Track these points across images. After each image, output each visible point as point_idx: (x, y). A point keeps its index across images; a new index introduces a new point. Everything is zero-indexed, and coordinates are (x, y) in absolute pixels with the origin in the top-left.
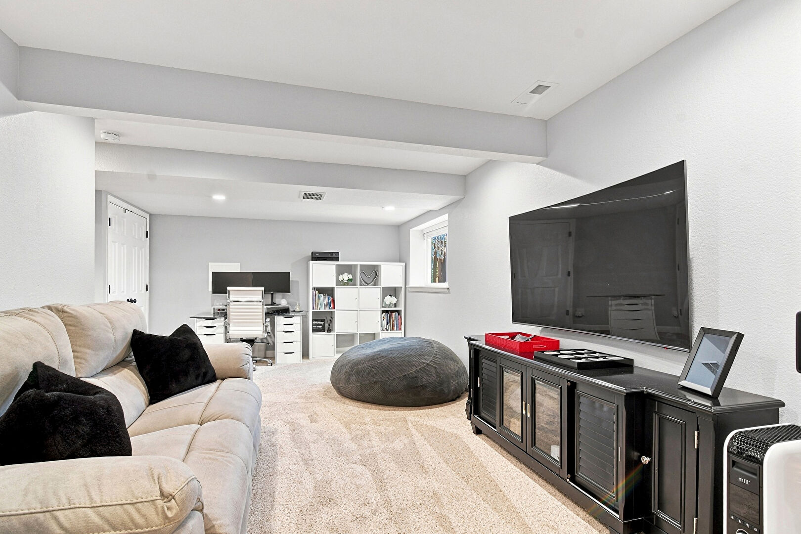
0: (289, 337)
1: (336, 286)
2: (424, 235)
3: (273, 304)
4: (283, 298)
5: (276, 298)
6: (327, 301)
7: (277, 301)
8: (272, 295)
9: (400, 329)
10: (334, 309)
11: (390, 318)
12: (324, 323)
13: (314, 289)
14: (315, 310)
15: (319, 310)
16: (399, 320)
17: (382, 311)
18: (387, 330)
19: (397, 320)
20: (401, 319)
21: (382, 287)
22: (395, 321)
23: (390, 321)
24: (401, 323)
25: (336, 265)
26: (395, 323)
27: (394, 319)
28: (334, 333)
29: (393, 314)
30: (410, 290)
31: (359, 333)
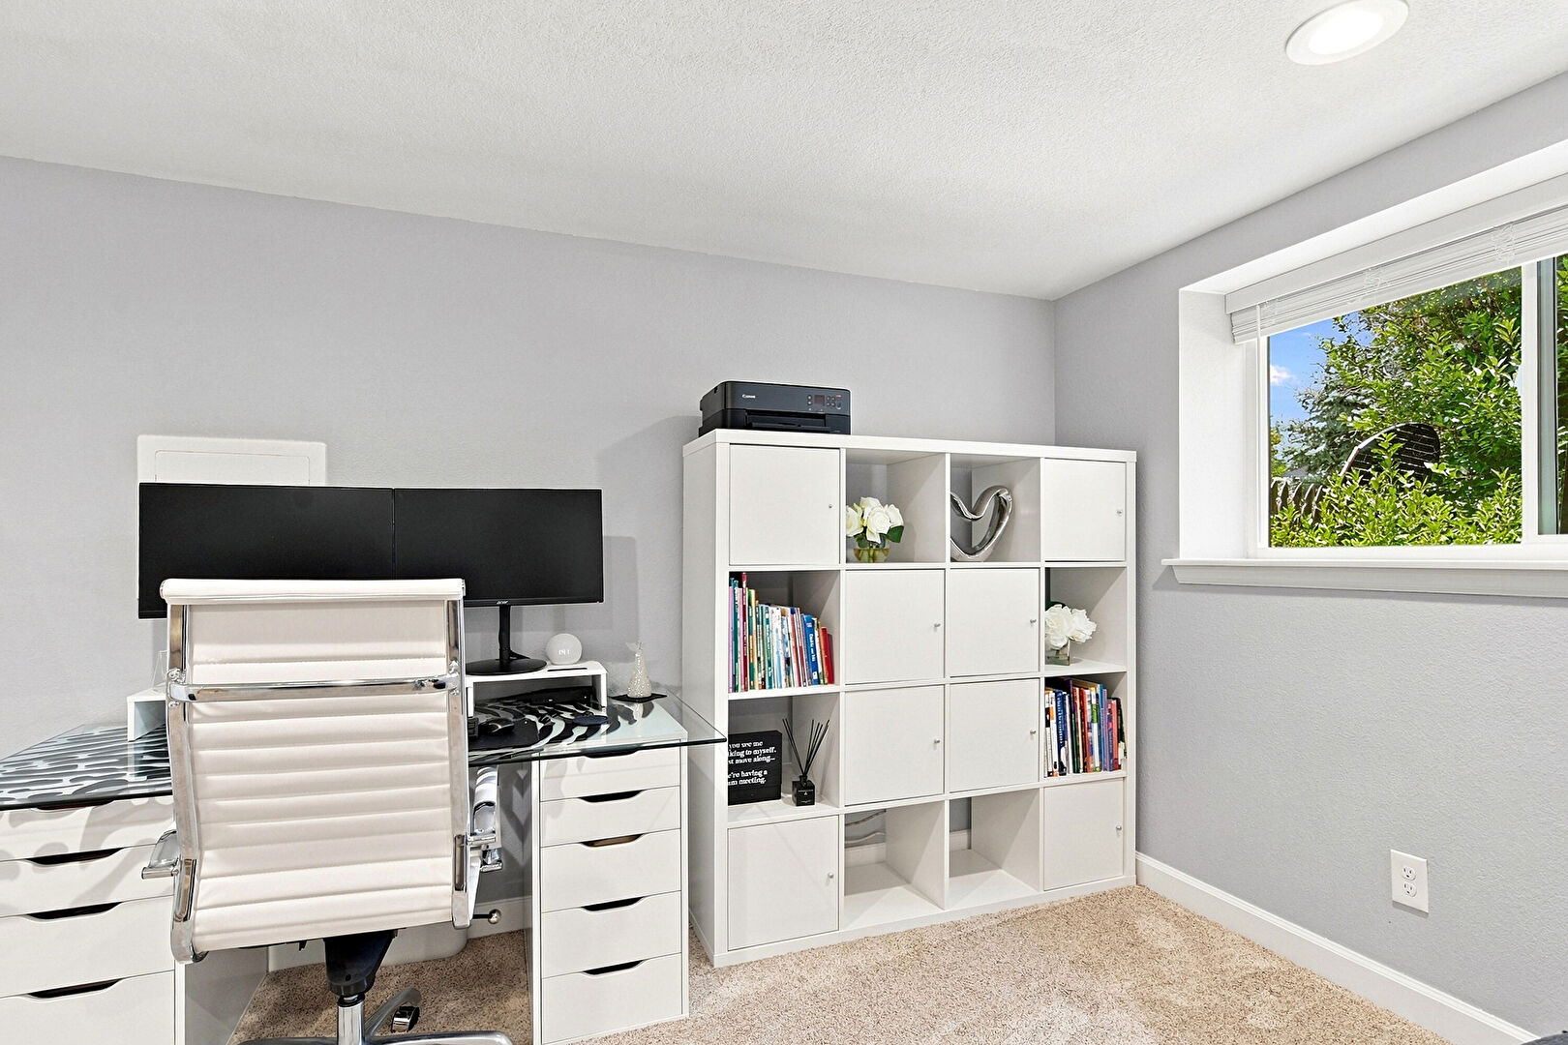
0: (614, 871)
1: (844, 565)
2: (1233, 319)
3: (508, 661)
4: (560, 628)
5: (520, 629)
6: (800, 643)
7: (524, 642)
8: (505, 613)
9: (1116, 766)
10: (831, 680)
11: (1073, 711)
12: (778, 755)
13: (736, 577)
14: (740, 695)
15: (756, 693)
16: (1110, 719)
17: (1046, 679)
18: (1062, 769)
19: (1104, 719)
20: (1120, 714)
21: (1043, 565)
22: (1095, 726)
23: (1074, 725)
24: (1121, 737)
25: (843, 452)
26: (1094, 734)
27: (1088, 718)
28: (834, 810)
29: (1087, 692)
30: (1181, 577)
31: (947, 797)
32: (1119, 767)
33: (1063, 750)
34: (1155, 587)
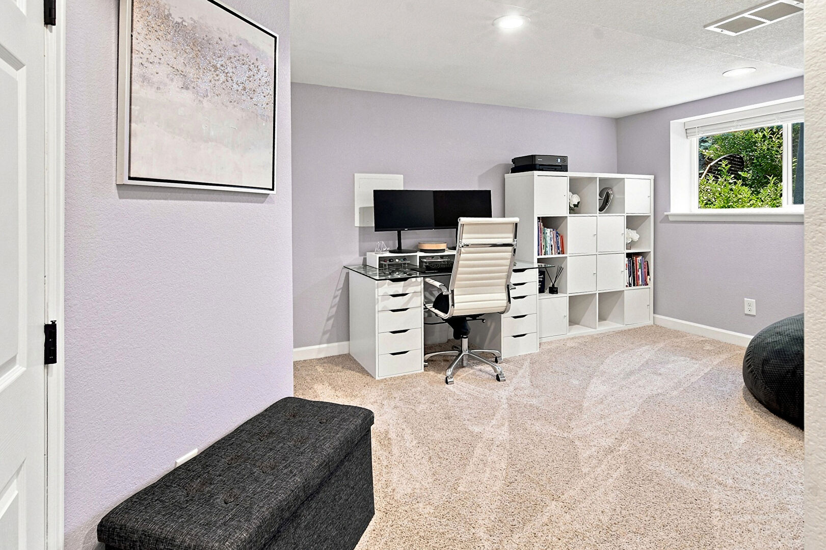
1: (568, 215)
2: (687, 131)
6: (555, 240)
10: (564, 253)
11: (633, 265)
12: (544, 278)
13: (539, 218)
14: (540, 256)
16: (645, 268)
17: (627, 253)
18: (630, 285)
19: (642, 268)
20: (648, 266)
21: (626, 215)
22: (640, 270)
23: (634, 269)
24: (648, 274)
25: (568, 177)
26: (639, 273)
27: (638, 267)
28: (566, 295)
29: (638, 259)
30: (671, 219)
31: (598, 292)
32: (648, 285)
33: (630, 278)
34: (660, 222)
